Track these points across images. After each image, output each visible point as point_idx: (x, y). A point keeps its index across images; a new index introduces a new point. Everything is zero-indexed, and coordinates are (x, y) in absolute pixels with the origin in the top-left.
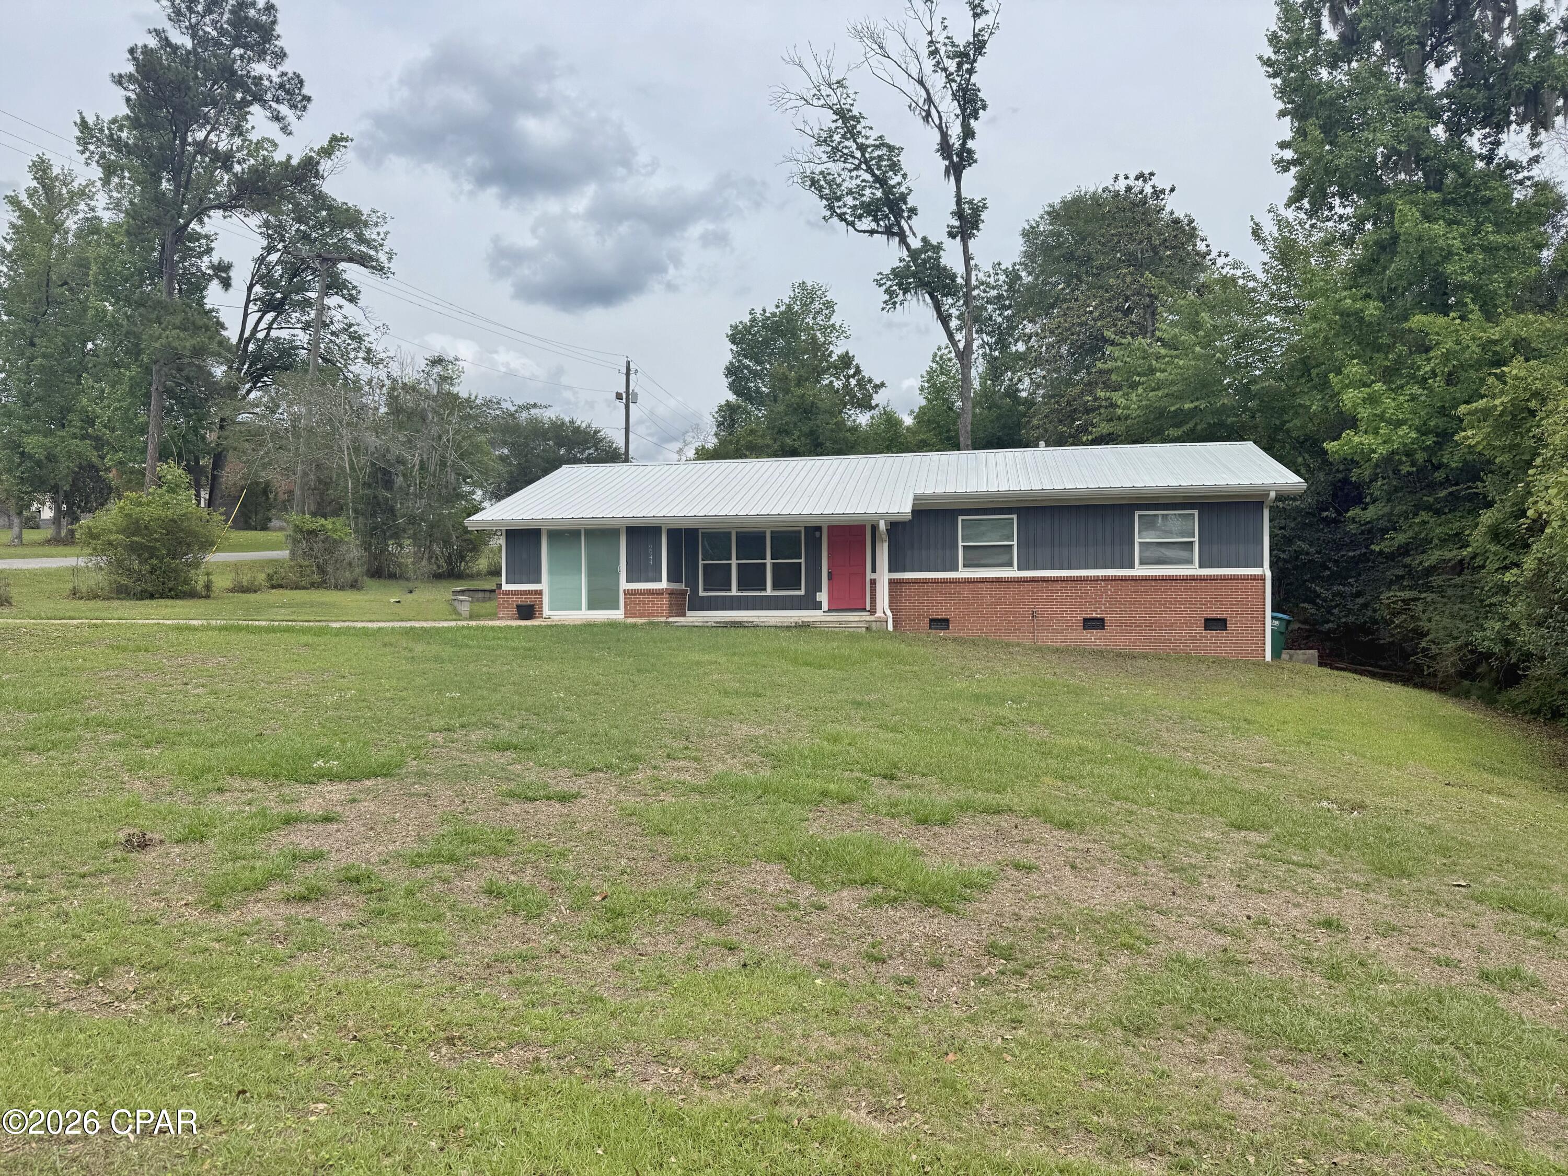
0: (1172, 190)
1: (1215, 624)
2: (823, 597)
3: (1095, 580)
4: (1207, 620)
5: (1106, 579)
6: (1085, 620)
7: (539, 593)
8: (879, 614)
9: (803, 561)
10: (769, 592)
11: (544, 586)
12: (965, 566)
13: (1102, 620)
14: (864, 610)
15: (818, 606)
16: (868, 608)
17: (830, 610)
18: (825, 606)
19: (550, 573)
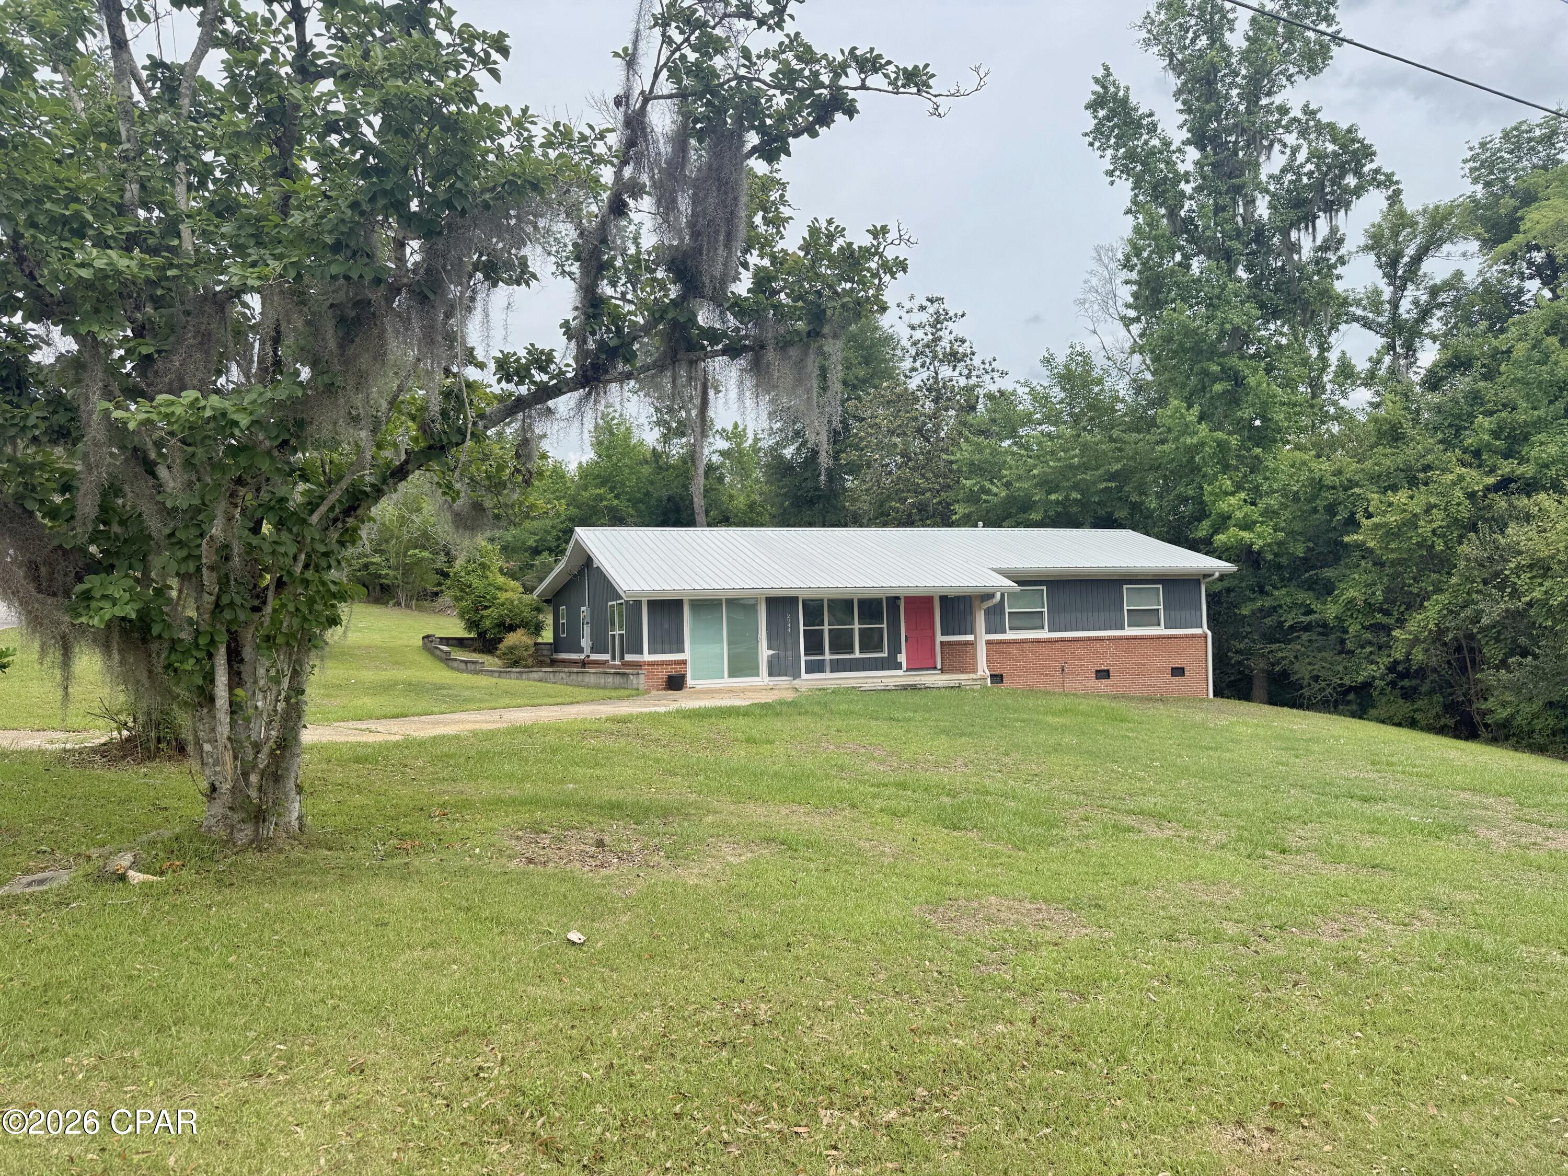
0: (963, 316)
1: (1178, 672)
2: (902, 658)
3: (1102, 639)
4: (1173, 669)
5: (1110, 639)
6: (1097, 671)
7: (684, 662)
8: (980, 673)
9: (885, 626)
10: (857, 655)
11: (685, 656)
12: (1010, 629)
13: (1108, 671)
14: (935, 668)
15: (898, 666)
16: (939, 666)
17: (908, 670)
18: (904, 667)
19: (693, 642)
